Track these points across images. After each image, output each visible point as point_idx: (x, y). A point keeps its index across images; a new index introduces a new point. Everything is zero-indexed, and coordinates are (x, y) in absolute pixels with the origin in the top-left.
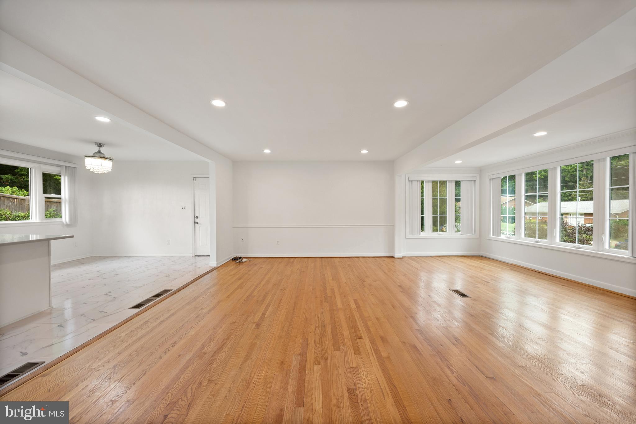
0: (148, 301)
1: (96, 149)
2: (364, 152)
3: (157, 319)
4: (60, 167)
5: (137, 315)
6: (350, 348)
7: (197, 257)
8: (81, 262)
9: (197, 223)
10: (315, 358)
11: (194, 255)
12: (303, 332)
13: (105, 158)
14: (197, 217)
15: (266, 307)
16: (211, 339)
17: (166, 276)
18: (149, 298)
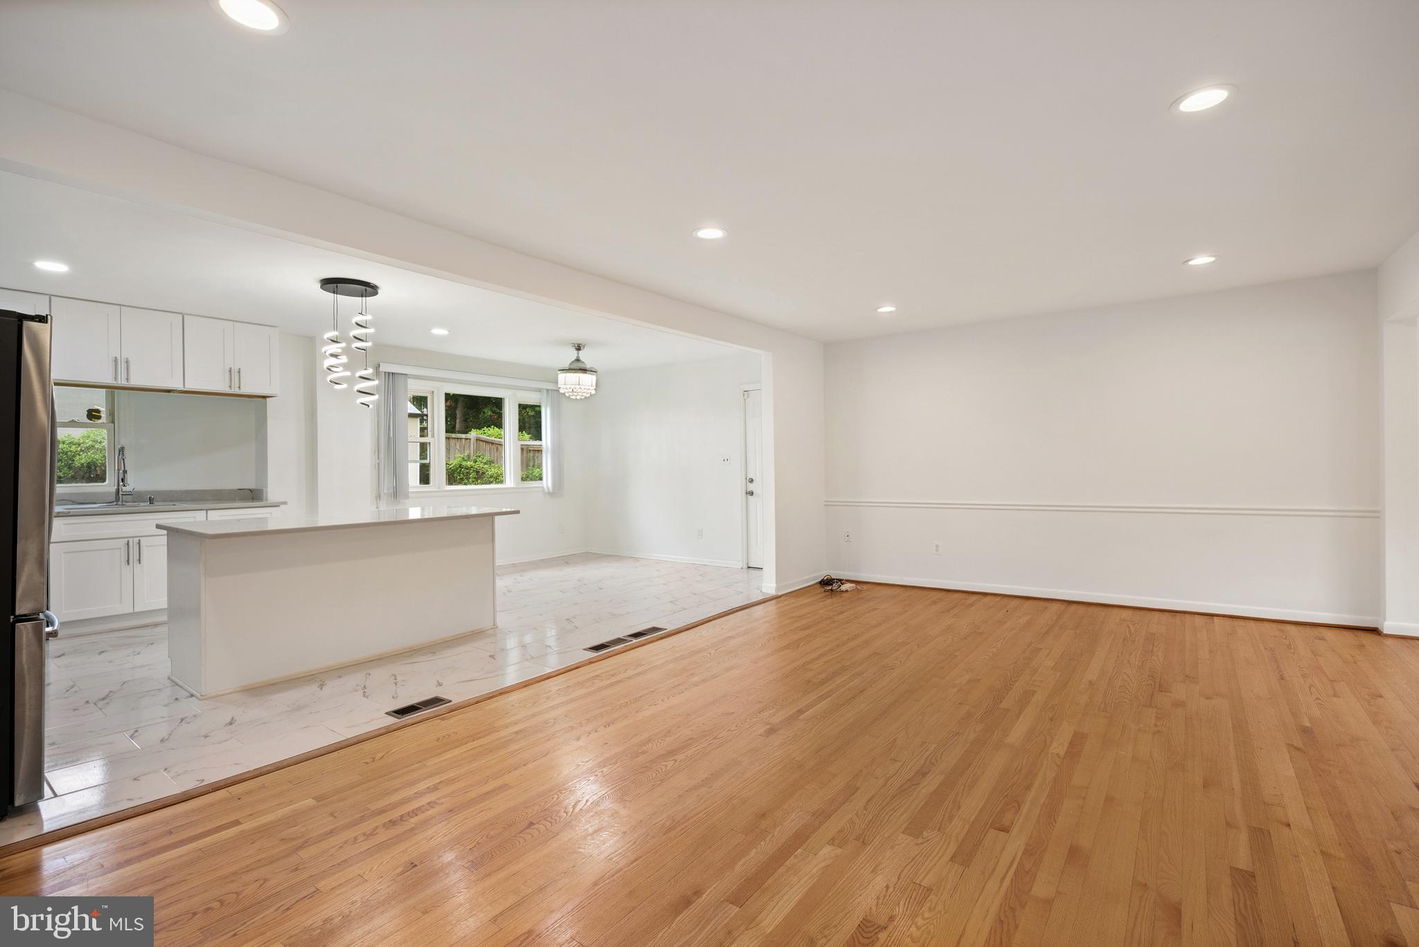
0: (619, 641)
1: (573, 355)
2: (1202, 260)
3: (613, 675)
4: (540, 391)
5: (590, 662)
6: (949, 843)
7: (751, 570)
8: (567, 560)
9: (752, 493)
10: (841, 831)
11: (745, 566)
12: (861, 771)
13: (586, 370)
14: (751, 481)
15: (818, 697)
16: (669, 732)
17: (671, 602)
18: (621, 637)
